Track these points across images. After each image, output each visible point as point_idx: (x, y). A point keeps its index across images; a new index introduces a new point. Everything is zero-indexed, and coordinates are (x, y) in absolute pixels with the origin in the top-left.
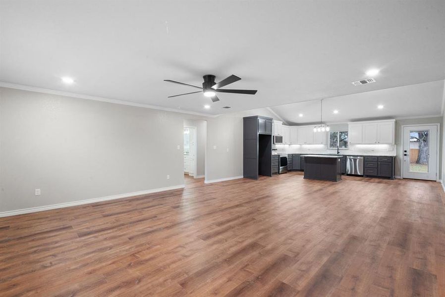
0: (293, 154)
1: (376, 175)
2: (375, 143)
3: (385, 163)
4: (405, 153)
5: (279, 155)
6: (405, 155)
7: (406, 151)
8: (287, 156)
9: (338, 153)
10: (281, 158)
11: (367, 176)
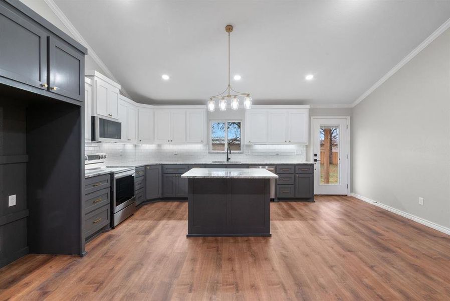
0: (146, 166)
1: (292, 196)
2: (286, 142)
3: (304, 175)
5: (112, 174)
7: (315, 155)
8: (132, 172)
9: (228, 159)
10: (119, 180)
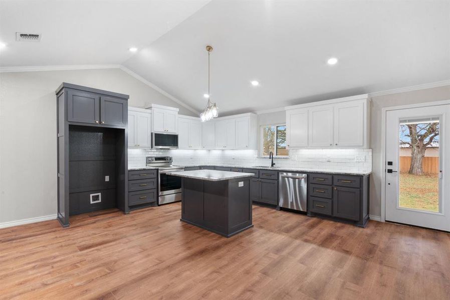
0: (200, 167)
1: (330, 214)
2: (331, 146)
3: (347, 189)
4: (390, 167)
5: (158, 170)
6: (390, 171)
7: (390, 163)
9: (273, 164)
10: (161, 174)
11: (314, 215)
